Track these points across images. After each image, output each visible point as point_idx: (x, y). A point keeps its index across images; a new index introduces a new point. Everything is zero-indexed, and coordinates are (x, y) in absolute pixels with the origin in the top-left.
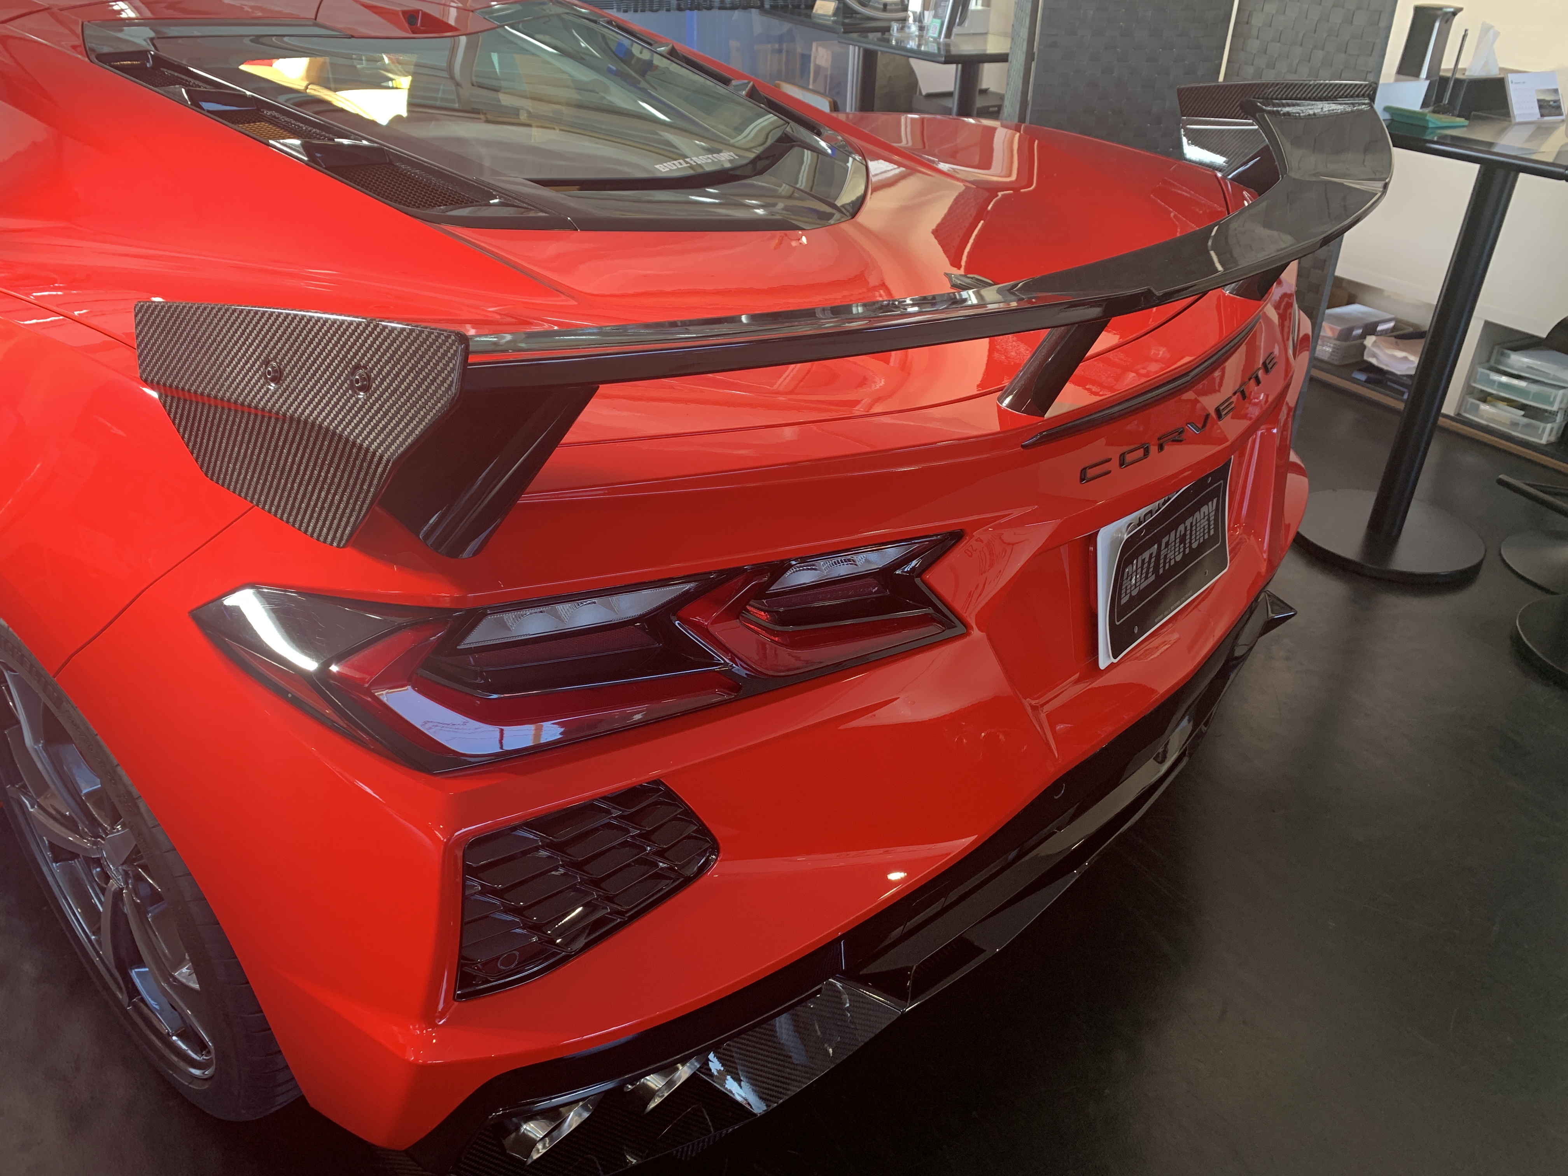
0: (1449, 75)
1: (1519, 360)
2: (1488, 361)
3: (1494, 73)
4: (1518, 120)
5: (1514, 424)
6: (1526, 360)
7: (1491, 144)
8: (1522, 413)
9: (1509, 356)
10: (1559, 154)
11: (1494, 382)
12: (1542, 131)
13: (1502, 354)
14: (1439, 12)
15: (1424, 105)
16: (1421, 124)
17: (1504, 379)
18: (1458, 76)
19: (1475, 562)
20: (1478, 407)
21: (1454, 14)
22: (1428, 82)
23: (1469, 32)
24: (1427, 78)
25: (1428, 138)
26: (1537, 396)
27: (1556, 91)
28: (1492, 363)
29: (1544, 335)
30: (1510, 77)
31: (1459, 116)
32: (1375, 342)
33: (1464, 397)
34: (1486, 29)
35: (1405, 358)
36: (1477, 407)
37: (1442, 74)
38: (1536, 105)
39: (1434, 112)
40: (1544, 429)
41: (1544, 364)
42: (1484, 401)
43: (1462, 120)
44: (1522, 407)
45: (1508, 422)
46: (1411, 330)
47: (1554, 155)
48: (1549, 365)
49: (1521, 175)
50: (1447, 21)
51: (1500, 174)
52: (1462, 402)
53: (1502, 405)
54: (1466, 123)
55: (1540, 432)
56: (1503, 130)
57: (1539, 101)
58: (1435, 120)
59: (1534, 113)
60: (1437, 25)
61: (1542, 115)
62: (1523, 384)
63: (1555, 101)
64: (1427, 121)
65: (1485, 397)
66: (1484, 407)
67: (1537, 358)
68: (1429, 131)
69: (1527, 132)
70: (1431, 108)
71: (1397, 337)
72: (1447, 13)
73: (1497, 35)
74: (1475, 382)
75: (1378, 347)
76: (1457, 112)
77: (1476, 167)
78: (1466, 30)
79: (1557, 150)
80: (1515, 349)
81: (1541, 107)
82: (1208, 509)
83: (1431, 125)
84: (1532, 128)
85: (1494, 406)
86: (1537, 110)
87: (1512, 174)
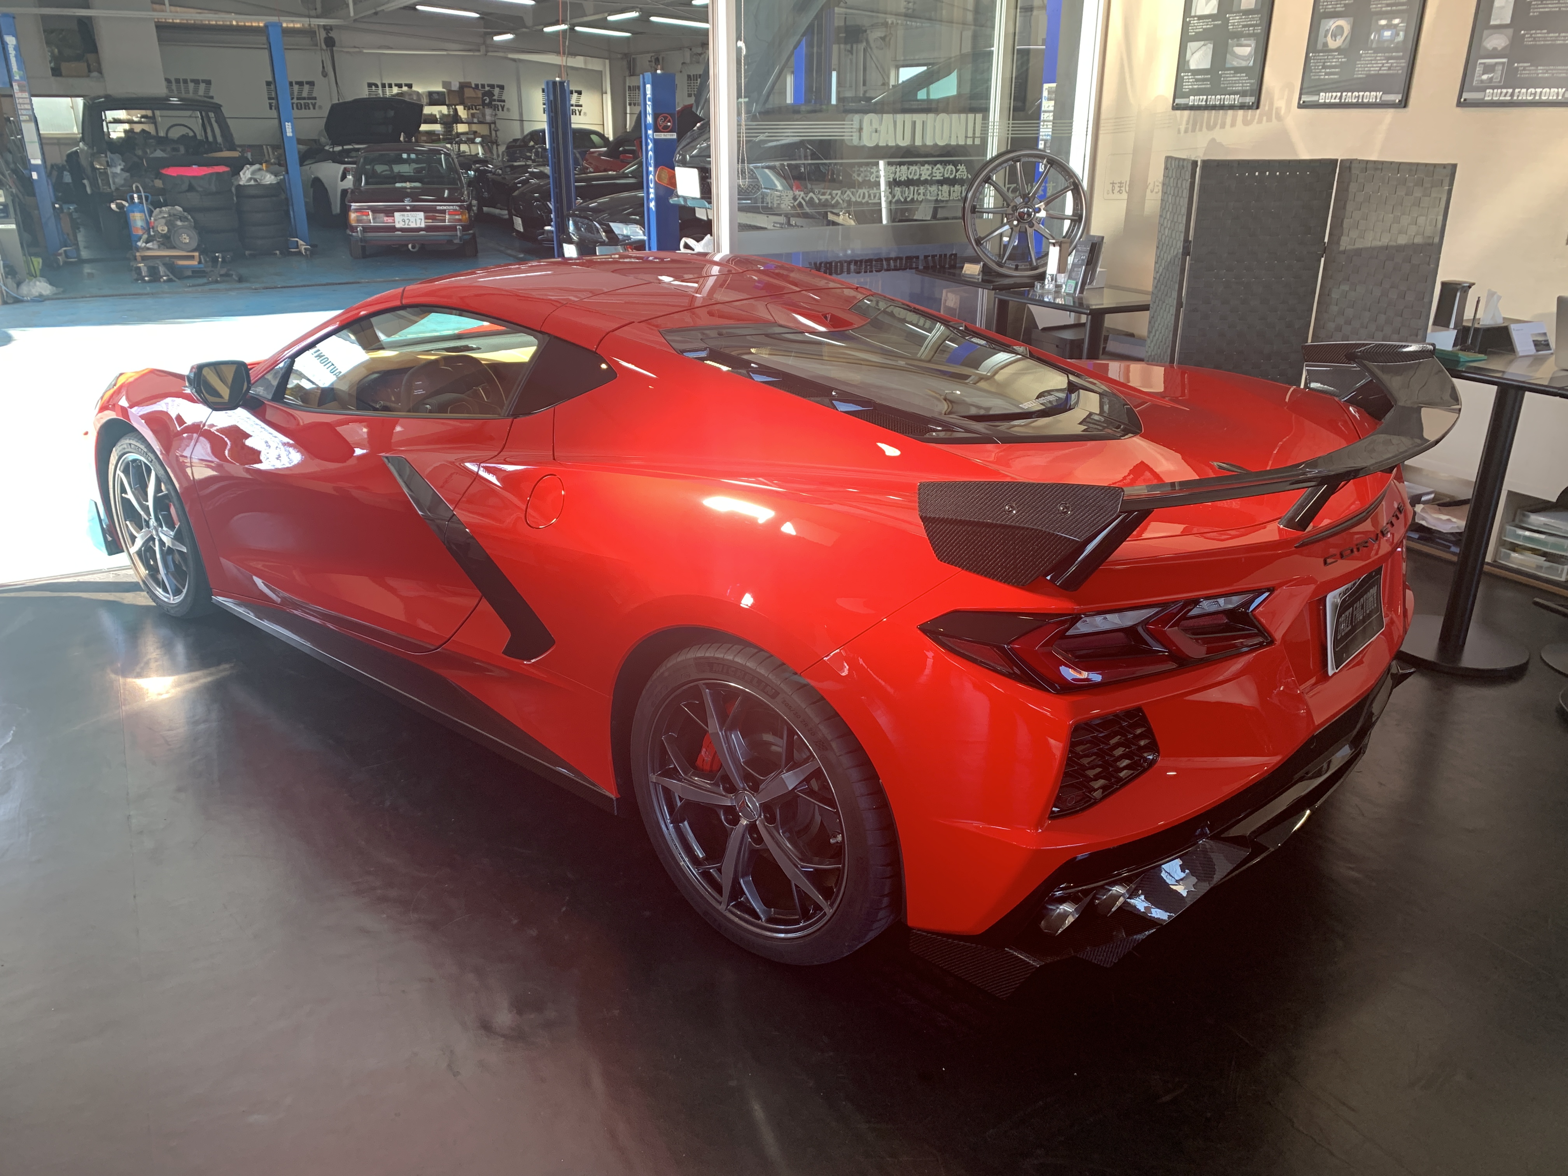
0: (1470, 324)
1: (1537, 519)
2: (1514, 520)
3: (1499, 322)
4: (1521, 354)
5: (1539, 567)
6: (1542, 519)
7: (1503, 372)
8: (1545, 559)
9: (1528, 517)
10: (1552, 379)
11: (1520, 535)
12: (1537, 361)
13: (1524, 515)
14: (1459, 287)
15: (1455, 345)
16: (1456, 359)
17: (1527, 533)
18: (1476, 326)
19: (1524, 661)
20: (1509, 554)
21: (1470, 287)
22: (1456, 331)
23: (1481, 299)
24: (1454, 328)
25: (1460, 369)
26: (1554, 546)
27: (1545, 334)
28: (1517, 521)
29: (1554, 500)
30: (1513, 328)
31: (1480, 352)
32: (1423, 508)
33: (1498, 548)
34: (1491, 294)
35: (1449, 520)
36: (1509, 556)
37: (1465, 324)
38: (1532, 344)
39: (1461, 350)
40: (1562, 570)
41: (1558, 522)
42: (1514, 551)
43: (1483, 355)
44: (1544, 554)
45: (1534, 566)
46: (1448, 500)
47: (1549, 380)
48: (1561, 522)
49: (1527, 394)
50: (1465, 292)
51: (1512, 392)
52: (1497, 552)
53: (1529, 553)
54: (1486, 357)
55: (1559, 572)
56: (1511, 362)
57: (1534, 341)
58: (1464, 356)
59: (1532, 350)
60: (1458, 294)
61: (1537, 351)
62: (1542, 536)
63: (1545, 341)
64: (1460, 358)
65: (1514, 548)
66: (1514, 555)
67: (1552, 518)
68: (1461, 364)
69: (1528, 362)
70: (1458, 347)
71: (1439, 505)
72: (1464, 287)
73: (1499, 298)
74: (1505, 536)
75: (1427, 512)
76: (1477, 350)
77: (1496, 387)
78: (1479, 298)
79: (1550, 376)
80: (1535, 511)
81: (1536, 345)
82: (1373, 591)
83: (1462, 360)
84: (1531, 359)
85: (1521, 554)
86: (1533, 347)
87: (1520, 392)
